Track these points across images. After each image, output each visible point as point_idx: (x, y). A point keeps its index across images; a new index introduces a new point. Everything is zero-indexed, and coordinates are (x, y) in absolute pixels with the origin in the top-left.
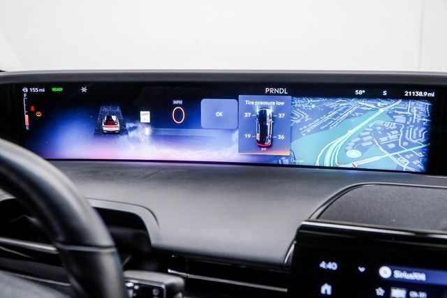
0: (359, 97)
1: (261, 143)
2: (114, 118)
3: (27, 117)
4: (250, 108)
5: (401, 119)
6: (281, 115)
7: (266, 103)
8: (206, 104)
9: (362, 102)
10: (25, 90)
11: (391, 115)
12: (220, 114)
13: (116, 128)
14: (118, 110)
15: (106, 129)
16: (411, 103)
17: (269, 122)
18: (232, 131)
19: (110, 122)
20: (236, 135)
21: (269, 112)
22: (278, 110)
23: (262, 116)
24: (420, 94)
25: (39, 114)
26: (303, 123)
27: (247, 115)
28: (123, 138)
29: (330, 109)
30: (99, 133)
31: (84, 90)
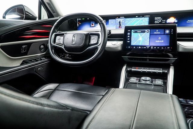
0: (137, 17)
1: (120, 27)
2: (93, 24)
3: (78, 24)
4: (118, 21)
5: (144, 21)
6: (123, 22)
7: (120, 20)
8: (110, 20)
9: (137, 18)
10: (78, 19)
11: (142, 20)
12: (112, 22)
13: (94, 26)
14: (94, 22)
15: (92, 26)
16: (146, 18)
17: (121, 23)
18: (114, 25)
19: (92, 25)
20: (115, 26)
21: (121, 21)
22: (123, 21)
23: (120, 22)
24: (147, 16)
25: (80, 24)
26: (127, 23)
27: (117, 22)
28: (95, 27)
29: (132, 20)
30: (91, 26)
31: (88, 19)
